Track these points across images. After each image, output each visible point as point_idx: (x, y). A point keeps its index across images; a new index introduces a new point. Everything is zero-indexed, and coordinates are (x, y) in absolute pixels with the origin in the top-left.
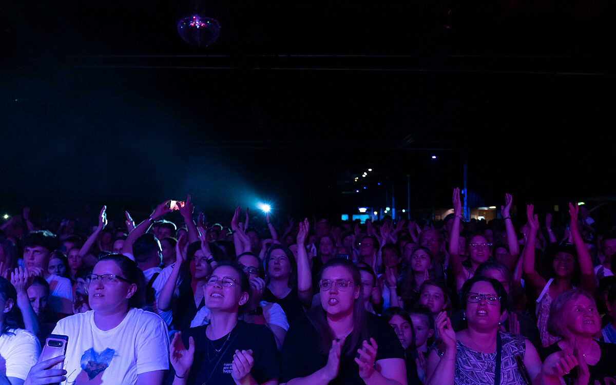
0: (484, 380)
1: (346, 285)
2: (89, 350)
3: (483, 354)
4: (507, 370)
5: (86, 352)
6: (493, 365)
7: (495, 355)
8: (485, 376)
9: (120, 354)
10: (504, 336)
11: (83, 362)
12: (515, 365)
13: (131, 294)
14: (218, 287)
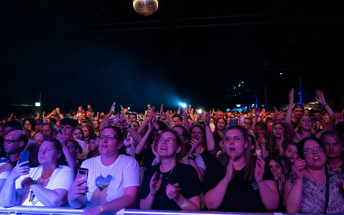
0: (319, 197)
1: (239, 139)
2: (99, 177)
3: (318, 183)
4: (333, 191)
5: (98, 178)
6: (324, 189)
7: (326, 183)
8: (319, 195)
9: (115, 178)
10: (330, 172)
11: (96, 183)
12: (338, 189)
13: (120, 147)
14: (164, 143)
